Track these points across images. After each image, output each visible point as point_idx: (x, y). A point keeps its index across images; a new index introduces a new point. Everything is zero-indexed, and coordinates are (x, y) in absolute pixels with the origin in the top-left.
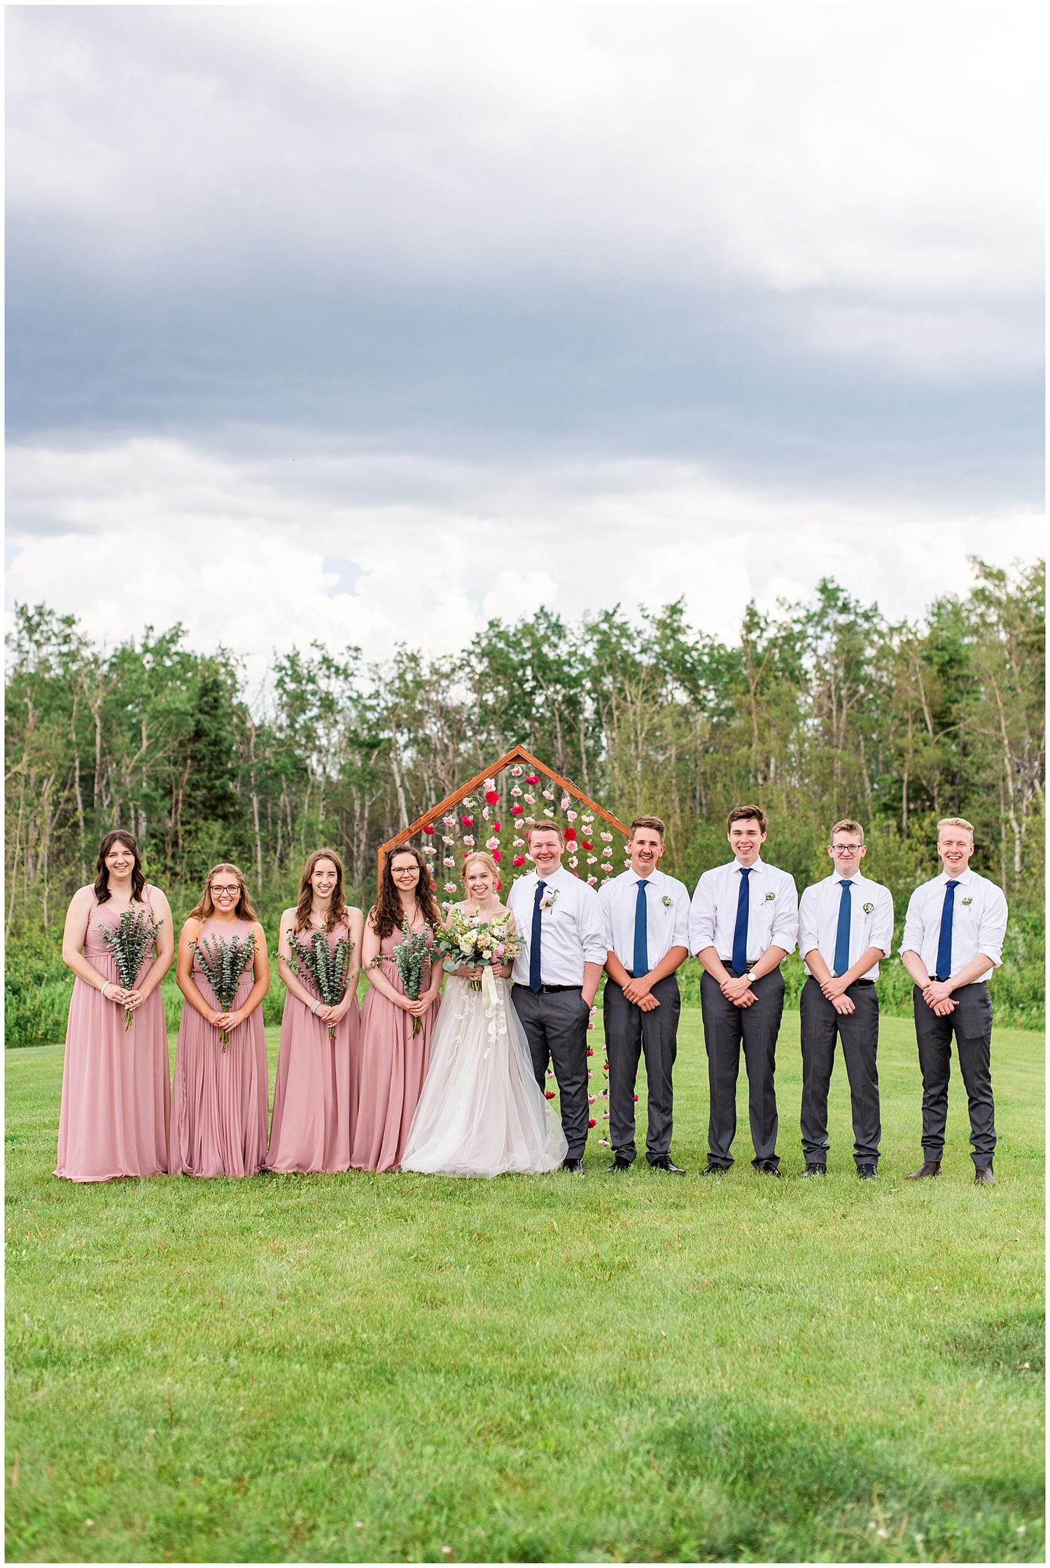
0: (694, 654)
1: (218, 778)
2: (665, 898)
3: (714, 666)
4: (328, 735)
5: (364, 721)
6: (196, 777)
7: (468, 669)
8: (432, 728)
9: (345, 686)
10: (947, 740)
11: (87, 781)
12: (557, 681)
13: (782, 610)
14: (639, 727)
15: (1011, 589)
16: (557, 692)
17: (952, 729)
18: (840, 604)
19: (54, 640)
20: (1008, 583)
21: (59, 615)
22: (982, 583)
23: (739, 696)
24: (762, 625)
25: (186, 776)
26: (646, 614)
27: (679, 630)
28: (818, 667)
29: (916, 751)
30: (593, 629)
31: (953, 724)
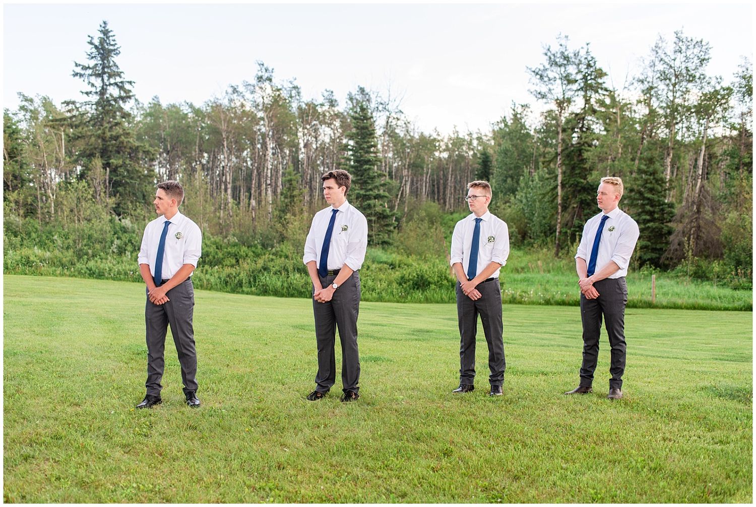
10: (14, 163)
15: (36, 105)
17: (15, 159)
20: (34, 103)
22: (24, 103)
31: (15, 157)
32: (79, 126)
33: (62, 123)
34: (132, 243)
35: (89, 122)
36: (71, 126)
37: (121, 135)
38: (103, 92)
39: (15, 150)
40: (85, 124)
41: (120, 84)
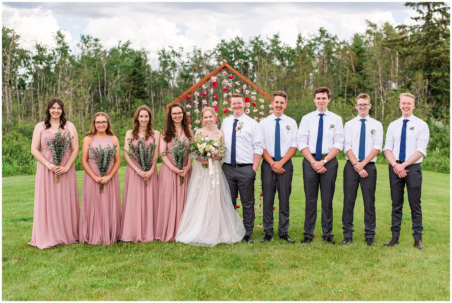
0: (282, 49)
1: (141, 86)
2: (288, 126)
3: (288, 53)
4: (174, 74)
5: (185, 70)
6: (134, 86)
7: (215, 54)
8: (205, 72)
9: (179, 59)
10: (359, 75)
11: (102, 87)
12: (241, 58)
13: (309, 36)
14: (266, 71)
15: (378, 30)
16: (242, 61)
17: (360, 72)
18: (326, 35)
19: (92, 46)
20: (377, 28)
21: (93, 38)
22: (370, 28)
23: (296, 61)
24: (303, 41)
25: (131, 86)
26: (268, 38)
27: (277, 43)
28: (319, 54)
29: (349, 79)
30: (252, 42)
31: (361, 70)
32: (408, 45)
33: (396, 43)
34: (442, 141)
35: (417, 41)
36: (402, 45)
37: (442, 52)
38: (428, 17)
39: (361, 65)
40: (413, 43)
41: (443, 10)
